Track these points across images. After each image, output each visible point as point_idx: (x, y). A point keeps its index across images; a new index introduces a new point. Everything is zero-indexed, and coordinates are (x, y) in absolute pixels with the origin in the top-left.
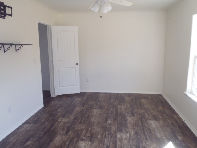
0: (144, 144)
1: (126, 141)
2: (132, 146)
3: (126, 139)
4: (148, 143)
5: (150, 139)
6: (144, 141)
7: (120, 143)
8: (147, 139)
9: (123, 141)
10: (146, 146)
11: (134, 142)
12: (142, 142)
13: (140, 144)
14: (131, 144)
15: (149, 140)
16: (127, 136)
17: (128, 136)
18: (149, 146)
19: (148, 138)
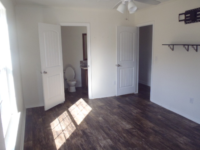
0: (83, 140)
1: (99, 138)
2: (92, 135)
3: (101, 140)
4: (80, 141)
5: (79, 147)
6: (84, 143)
7: (103, 134)
8: (82, 145)
9: (101, 137)
10: (81, 139)
11: (92, 139)
12: (85, 141)
13: (86, 139)
14: (94, 137)
15: (79, 145)
16: (102, 143)
17: (100, 144)
18: (78, 140)
19: (81, 147)
